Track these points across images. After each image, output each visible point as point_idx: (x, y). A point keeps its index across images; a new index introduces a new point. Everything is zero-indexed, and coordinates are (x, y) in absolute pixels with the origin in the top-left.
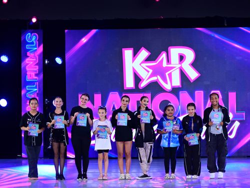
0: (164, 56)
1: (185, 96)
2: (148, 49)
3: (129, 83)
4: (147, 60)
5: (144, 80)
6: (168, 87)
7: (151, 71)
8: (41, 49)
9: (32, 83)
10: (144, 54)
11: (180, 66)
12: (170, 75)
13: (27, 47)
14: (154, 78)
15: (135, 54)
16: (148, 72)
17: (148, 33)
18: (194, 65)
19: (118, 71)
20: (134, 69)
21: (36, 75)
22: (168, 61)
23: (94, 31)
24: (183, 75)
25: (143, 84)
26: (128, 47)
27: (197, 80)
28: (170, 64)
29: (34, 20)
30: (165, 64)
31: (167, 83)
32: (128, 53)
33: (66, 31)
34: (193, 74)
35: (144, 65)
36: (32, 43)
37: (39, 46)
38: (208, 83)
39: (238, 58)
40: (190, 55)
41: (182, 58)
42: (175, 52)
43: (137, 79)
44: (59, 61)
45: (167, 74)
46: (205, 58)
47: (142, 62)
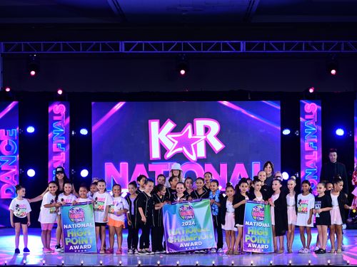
0: (189, 127)
1: (209, 167)
2: (173, 121)
3: (155, 154)
4: (173, 131)
5: (169, 151)
6: (193, 158)
7: (176, 142)
8: (68, 121)
9: (57, 153)
10: (170, 125)
11: (205, 137)
12: (195, 146)
13: (55, 118)
14: (179, 149)
15: (161, 126)
16: (174, 143)
17: (174, 106)
18: (218, 136)
19: (143, 142)
20: (160, 140)
21: (63, 145)
22: (194, 132)
23: (119, 106)
24: (208, 147)
25: (169, 155)
26: (154, 118)
27: (222, 151)
28: (196, 135)
29: (60, 92)
30: (190, 136)
31: (191, 154)
32: (154, 125)
33: (93, 103)
34: (218, 146)
35: (170, 136)
36: (59, 115)
38: (232, 155)
39: (261, 131)
40: (215, 126)
41: (207, 130)
42: (200, 124)
43: (163, 150)
44: (84, 132)
45: (192, 145)
46: (229, 131)
47: (168, 134)
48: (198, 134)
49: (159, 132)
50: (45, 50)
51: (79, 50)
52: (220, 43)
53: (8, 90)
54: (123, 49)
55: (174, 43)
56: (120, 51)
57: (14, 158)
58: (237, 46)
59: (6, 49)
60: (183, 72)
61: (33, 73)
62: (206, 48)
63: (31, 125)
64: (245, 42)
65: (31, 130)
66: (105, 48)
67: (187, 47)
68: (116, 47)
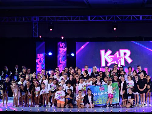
0: (117, 53)
1: (126, 69)
2: (111, 50)
3: (103, 64)
4: (111, 55)
6: (119, 66)
7: (112, 59)
8: (66, 49)
10: (109, 52)
11: (124, 57)
12: (120, 61)
13: (60, 49)
14: (113, 62)
15: (106, 52)
16: (111, 59)
17: (111, 43)
18: (130, 57)
19: (98, 59)
20: (105, 58)
21: (64, 60)
22: (119, 55)
23: (88, 42)
24: (126, 61)
26: (103, 49)
27: (131, 63)
29: (63, 38)
30: (118, 56)
32: (103, 52)
33: (76, 42)
34: (130, 61)
35: (109, 57)
36: (62, 47)
37: (65, 48)
39: (149, 54)
40: (128, 52)
41: (125, 54)
42: (122, 51)
43: (107, 62)
44: (73, 55)
45: (119, 60)
46: (135, 54)
47: (109, 56)
48: (121, 56)
49: (105, 55)
50: (56, 20)
51: (71, 20)
52: (131, 17)
53: (40, 37)
54: (89, 19)
55: (111, 17)
56: (88, 20)
57: (43, 66)
58: (138, 18)
59: (40, 20)
60: (115, 29)
61: (51, 30)
62: (125, 19)
63: (50, 52)
64: (142, 16)
65: (50, 54)
66: (81, 19)
67: (117, 18)
68: (87, 18)
